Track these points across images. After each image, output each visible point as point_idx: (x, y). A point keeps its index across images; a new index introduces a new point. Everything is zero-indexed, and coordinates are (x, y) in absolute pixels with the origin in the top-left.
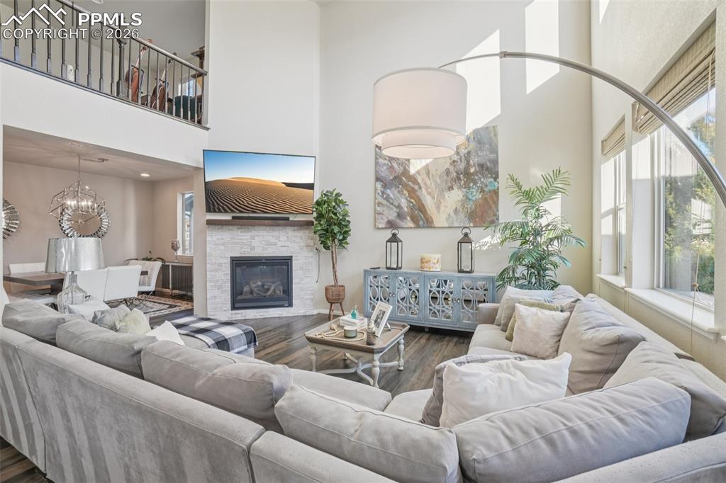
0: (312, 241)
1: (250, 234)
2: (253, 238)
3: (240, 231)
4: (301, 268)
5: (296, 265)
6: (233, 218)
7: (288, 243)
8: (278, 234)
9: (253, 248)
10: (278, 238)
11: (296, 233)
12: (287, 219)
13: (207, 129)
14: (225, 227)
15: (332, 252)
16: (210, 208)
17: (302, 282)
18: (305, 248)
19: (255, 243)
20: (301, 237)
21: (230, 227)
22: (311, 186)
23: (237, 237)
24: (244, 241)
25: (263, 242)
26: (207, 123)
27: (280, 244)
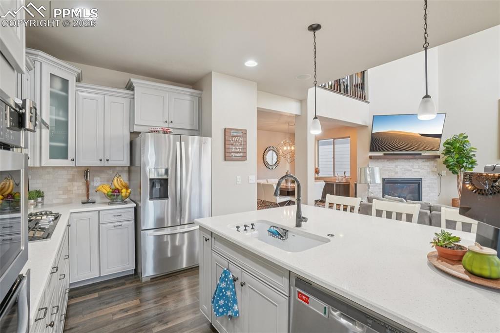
0: (436, 169)
1: (394, 164)
2: (396, 166)
3: (388, 162)
4: (428, 187)
5: (424, 184)
6: (385, 154)
7: (419, 170)
8: (412, 164)
9: (396, 173)
10: (412, 166)
11: (424, 164)
12: (421, 154)
13: (368, 102)
14: (380, 160)
15: (458, 176)
16: (372, 149)
17: (429, 195)
18: (431, 173)
19: (398, 169)
20: (428, 166)
21: (382, 160)
22: (439, 136)
23: (387, 166)
24: (391, 168)
25: (403, 169)
26: (368, 99)
27: (413, 170)
